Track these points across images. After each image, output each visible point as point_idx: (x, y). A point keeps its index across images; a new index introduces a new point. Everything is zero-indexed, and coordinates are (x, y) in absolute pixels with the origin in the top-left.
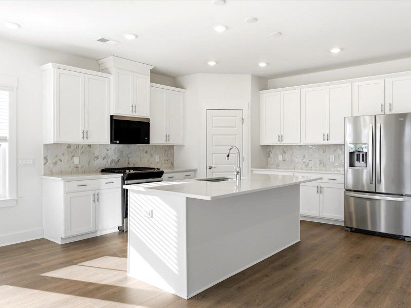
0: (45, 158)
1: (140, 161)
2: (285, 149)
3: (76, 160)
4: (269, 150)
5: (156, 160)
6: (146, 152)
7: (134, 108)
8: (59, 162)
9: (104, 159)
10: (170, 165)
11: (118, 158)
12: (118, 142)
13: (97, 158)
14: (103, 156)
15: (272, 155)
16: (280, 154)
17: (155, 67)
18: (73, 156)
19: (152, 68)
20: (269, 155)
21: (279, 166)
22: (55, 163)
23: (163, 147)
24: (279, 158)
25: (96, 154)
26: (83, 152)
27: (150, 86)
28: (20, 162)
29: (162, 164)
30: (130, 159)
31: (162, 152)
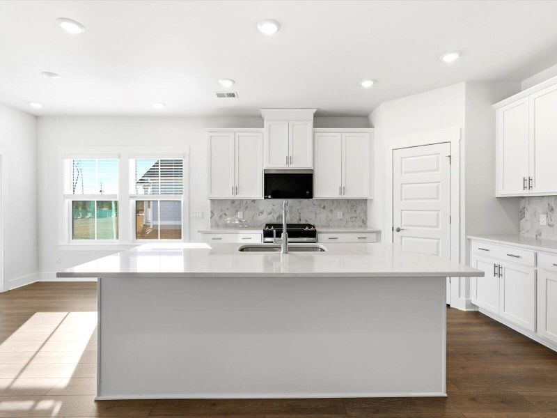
0: (211, 212)
1: (316, 217)
2: (552, 204)
3: (240, 215)
4: (521, 207)
5: (338, 217)
6: (324, 207)
7: (289, 160)
8: (224, 216)
9: (269, 214)
10: (361, 224)
12: (270, 197)
13: (262, 213)
14: (269, 211)
15: (527, 215)
16: (543, 213)
17: (318, 109)
18: (237, 211)
19: (315, 110)
20: (521, 214)
21: (540, 235)
22: (221, 217)
24: (541, 220)
25: (261, 209)
26: (247, 207)
27: (314, 133)
28: (192, 215)
29: (347, 222)
30: (301, 215)
31: (347, 208)
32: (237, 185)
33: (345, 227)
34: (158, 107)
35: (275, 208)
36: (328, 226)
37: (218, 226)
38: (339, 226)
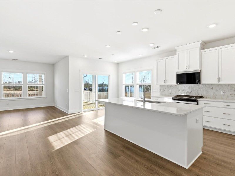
0: (160, 89)
3: (170, 91)
6: (212, 88)
7: (187, 67)
8: (164, 91)
9: (183, 91)
11: (191, 90)
12: (179, 83)
18: (169, 89)
22: (163, 91)
23: (229, 86)
25: (179, 89)
26: (173, 88)
27: (201, 52)
28: (154, 90)
29: (228, 97)
30: (199, 92)
31: (228, 89)
32: (166, 79)
33: (226, 99)
34: (141, 56)
35: (185, 88)
36: (215, 98)
37: (162, 95)
38: (222, 99)
